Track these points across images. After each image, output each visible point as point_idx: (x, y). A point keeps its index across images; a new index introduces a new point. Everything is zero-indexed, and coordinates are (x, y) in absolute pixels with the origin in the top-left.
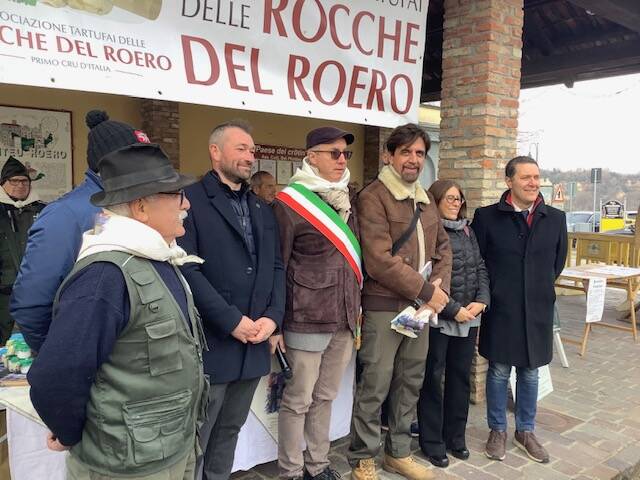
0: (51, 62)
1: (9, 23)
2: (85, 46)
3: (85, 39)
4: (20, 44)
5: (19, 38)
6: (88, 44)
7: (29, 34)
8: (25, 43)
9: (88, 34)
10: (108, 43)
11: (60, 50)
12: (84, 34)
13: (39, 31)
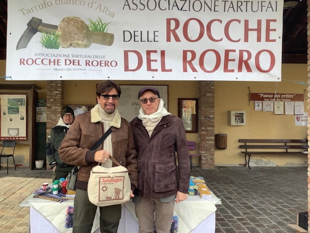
0: (61, 70)
1: (47, 57)
2: (77, 61)
3: (77, 59)
4: (50, 64)
5: (50, 62)
6: (79, 61)
7: (55, 60)
8: (52, 64)
9: (79, 56)
10: (88, 59)
11: (66, 64)
12: (78, 56)
13: (59, 58)
